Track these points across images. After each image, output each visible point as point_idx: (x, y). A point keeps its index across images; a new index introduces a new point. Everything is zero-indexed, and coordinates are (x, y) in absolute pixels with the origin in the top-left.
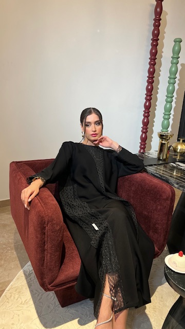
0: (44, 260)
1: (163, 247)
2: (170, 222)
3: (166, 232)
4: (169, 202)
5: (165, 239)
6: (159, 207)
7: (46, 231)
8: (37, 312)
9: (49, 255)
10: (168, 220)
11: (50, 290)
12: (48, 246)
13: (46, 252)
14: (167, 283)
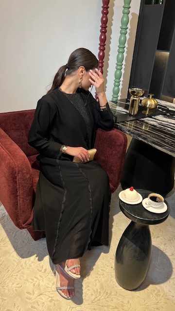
0: (17, 205)
1: (117, 184)
2: (123, 164)
3: (120, 172)
4: (122, 148)
5: (119, 178)
6: (114, 152)
7: (17, 180)
8: (14, 247)
9: (21, 200)
10: (122, 163)
11: (24, 228)
12: (20, 192)
13: (18, 198)
14: (121, 212)
